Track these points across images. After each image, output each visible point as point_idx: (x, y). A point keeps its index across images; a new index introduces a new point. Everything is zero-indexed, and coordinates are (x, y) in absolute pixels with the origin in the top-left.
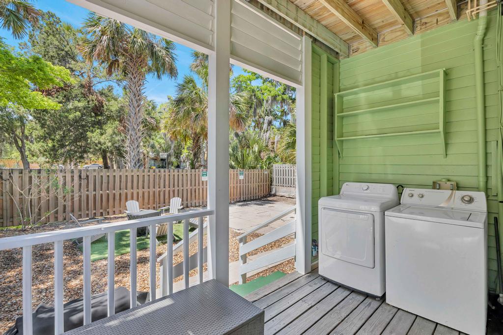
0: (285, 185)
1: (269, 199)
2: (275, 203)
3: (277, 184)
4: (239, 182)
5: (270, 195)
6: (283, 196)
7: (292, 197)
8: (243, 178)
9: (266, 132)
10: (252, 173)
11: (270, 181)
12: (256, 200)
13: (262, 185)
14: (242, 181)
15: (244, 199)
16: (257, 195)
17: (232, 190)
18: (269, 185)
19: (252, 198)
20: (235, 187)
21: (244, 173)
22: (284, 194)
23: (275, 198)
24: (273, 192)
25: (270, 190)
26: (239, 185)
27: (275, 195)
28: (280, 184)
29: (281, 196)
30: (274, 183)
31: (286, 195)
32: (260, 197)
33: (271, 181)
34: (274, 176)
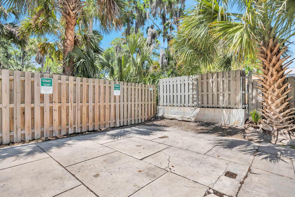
0: (175, 104)
1: (155, 123)
2: (166, 129)
3: (165, 104)
4: (112, 99)
5: (156, 118)
6: (173, 119)
7: (186, 120)
8: (119, 94)
9: (150, 45)
10: (133, 88)
11: (155, 100)
12: (138, 124)
13: (146, 105)
14: (117, 98)
15: (122, 125)
16: (140, 117)
17: (102, 111)
18: (155, 105)
19: (133, 123)
20: (107, 107)
21: (121, 88)
22: (175, 116)
23: (163, 122)
24: (160, 115)
25: (156, 111)
26: (113, 104)
27: (163, 118)
28: (168, 104)
29: (171, 119)
30: (161, 102)
31: (178, 117)
32: (143, 121)
33: (157, 100)
34: (161, 94)
